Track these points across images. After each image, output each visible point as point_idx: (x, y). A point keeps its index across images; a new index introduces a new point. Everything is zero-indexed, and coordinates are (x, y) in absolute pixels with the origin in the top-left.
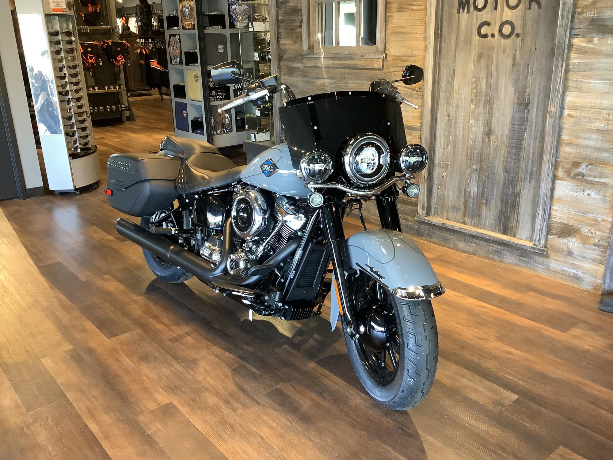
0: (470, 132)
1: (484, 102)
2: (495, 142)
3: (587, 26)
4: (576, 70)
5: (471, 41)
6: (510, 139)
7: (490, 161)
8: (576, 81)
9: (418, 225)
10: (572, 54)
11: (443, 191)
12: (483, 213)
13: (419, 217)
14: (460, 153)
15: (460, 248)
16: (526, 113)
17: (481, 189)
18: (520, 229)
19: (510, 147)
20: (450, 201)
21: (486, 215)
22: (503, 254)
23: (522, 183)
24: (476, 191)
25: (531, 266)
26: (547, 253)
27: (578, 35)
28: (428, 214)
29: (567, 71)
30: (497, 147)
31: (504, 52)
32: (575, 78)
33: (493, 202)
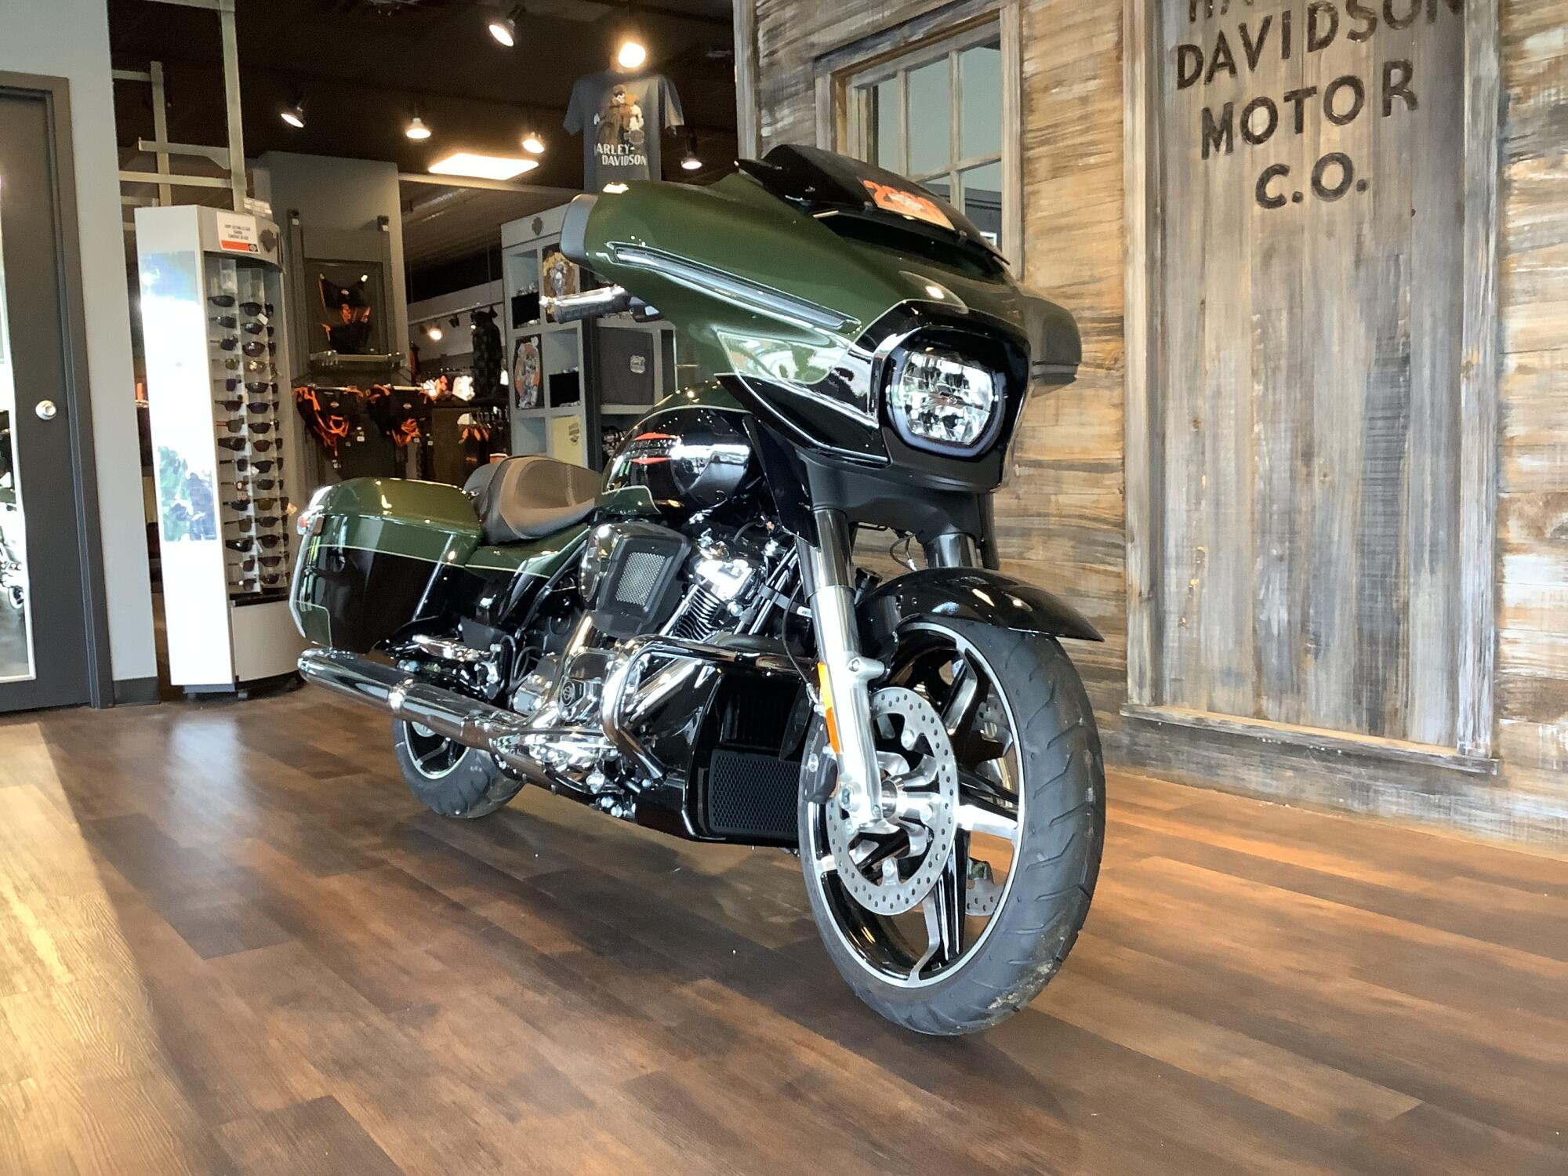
0: (1256, 458)
1: (1288, 372)
2: (1325, 476)
3: (1543, 126)
4: (1526, 245)
5: (1241, 220)
6: (1365, 459)
7: (1316, 530)
8: (1531, 273)
9: (1130, 735)
10: (1511, 206)
11: (1195, 631)
12: (1311, 679)
13: (1131, 709)
14: (1234, 518)
15: (1252, 786)
16: (1402, 384)
17: (1298, 612)
18: (1416, 712)
19: (1368, 481)
20: (1216, 655)
21: (1317, 682)
22: (1376, 792)
23: (1412, 580)
24: (1284, 615)
25: (1458, 817)
26: (1500, 774)
27: (1521, 154)
28: (1157, 700)
29: (1502, 252)
30: (1334, 487)
31: (1330, 234)
32: (1527, 267)
33: (1335, 643)
